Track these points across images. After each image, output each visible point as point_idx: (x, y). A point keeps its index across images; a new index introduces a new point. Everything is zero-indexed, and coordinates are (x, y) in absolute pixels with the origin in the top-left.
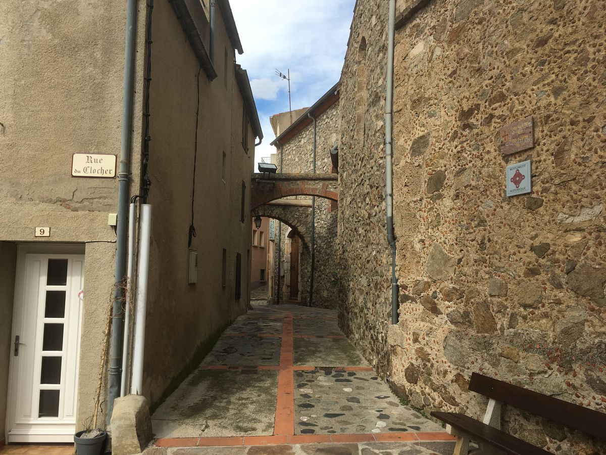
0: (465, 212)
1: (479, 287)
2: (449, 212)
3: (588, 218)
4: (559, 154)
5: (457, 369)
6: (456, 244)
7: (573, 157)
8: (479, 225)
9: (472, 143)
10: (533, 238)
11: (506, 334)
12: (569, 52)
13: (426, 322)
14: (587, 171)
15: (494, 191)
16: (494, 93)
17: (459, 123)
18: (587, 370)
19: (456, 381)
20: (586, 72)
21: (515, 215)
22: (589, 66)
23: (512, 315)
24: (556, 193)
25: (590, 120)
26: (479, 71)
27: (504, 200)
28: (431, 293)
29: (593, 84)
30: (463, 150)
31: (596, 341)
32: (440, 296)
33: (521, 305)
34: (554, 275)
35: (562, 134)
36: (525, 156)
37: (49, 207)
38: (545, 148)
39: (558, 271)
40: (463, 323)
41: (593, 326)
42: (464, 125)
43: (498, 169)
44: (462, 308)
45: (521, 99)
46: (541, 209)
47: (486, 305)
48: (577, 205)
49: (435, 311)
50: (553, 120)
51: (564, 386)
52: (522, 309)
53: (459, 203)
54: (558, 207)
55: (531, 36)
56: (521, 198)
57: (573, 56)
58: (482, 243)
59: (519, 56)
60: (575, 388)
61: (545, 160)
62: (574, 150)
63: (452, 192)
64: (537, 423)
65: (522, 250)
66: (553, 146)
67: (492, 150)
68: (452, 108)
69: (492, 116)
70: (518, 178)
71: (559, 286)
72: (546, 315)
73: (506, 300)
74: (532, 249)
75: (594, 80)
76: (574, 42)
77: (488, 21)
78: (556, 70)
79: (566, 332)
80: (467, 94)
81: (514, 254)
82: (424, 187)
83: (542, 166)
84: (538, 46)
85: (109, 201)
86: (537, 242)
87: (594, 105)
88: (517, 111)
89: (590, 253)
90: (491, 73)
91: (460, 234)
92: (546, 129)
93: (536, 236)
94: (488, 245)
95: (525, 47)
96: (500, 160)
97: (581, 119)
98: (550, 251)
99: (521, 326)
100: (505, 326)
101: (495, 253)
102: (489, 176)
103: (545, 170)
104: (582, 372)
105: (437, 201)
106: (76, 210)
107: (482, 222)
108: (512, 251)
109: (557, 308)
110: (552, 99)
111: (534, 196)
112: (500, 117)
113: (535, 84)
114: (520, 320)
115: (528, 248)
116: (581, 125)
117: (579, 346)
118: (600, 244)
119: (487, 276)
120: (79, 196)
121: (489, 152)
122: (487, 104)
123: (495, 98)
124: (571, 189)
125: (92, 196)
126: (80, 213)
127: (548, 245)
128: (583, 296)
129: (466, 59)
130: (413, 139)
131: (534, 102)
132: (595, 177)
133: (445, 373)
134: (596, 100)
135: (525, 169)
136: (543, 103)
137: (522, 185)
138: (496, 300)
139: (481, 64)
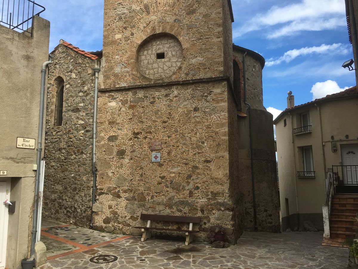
0: (135, 165)
1: (140, 188)
2: (127, 164)
3: (176, 170)
4: (169, 153)
5: (131, 215)
6: (130, 174)
7: (173, 154)
8: (140, 169)
9: (139, 143)
10: (160, 174)
11: (150, 201)
12: (173, 128)
13: (114, 201)
14: (177, 159)
15: (147, 159)
16: (148, 131)
17: (133, 136)
18: (177, 207)
19: (131, 219)
20: (177, 134)
21: (154, 167)
22: (178, 133)
23: (152, 196)
24: (168, 163)
25: (178, 146)
26: (142, 122)
27: (150, 163)
28: (117, 191)
29: (179, 138)
30: (134, 145)
31: (178, 200)
32: (121, 191)
33: (155, 193)
34: (166, 184)
35: (170, 148)
36: (158, 151)
37: (6, 161)
38: (165, 151)
39: (167, 183)
40: (132, 200)
41: (177, 196)
42: (135, 137)
43: (148, 153)
44: (132, 195)
45: (157, 135)
46: (163, 167)
47: (142, 193)
48: (173, 166)
49: (119, 197)
50: (167, 144)
51: (170, 212)
52: (156, 194)
53: (132, 161)
54: (168, 167)
55: (161, 119)
56: (156, 163)
57: (174, 129)
58: (142, 174)
59: (157, 123)
60: (173, 212)
61: (165, 154)
62: (173, 153)
63: (129, 157)
64: (161, 224)
65: (156, 177)
66: (167, 151)
67: (146, 147)
68: (130, 130)
69: (146, 137)
70: (156, 157)
71: (168, 187)
72: (163, 195)
73: (150, 192)
74: (160, 177)
75: (179, 137)
76: (174, 126)
77: (146, 108)
78: (169, 131)
79: (170, 199)
80: (137, 128)
81: (154, 178)
82: (115, 153)
83: (164, 155)
84: (163, 123)
85: (32, 159)
86: (161, 175)
87: (179, 143)
88: (156, 138)
89: (177, 179)
90: (147, 124)
91: (132, 171)
92: (165, 145)
93: (161, 174)
94: (144, 175)
95: (159, 121)
96: (149, 150)
97: (175, 146)
98: (165, 178)
99: (155, 199)
100: (150, 199)
101: (147, 178)
102: (145, 155)
103: (164, 156)
104: (175, 208)
105: (122, 159)
106: (18, 163)
107: (142, 168)
108: (153, 178)
109: (167, 193)
110: (167, 138)
111: (161, 163)
112: (149, 138)
113: (162, 132)
114: (155, 197)
115: (158, 177)
116: (176, 147)
117: (174, 202)
118: (180, 177)
119: (143, 185)
120: (20, 156)
121: (145, 147)
122: (145, 133)
123: (148, 132)
124: (172, 162)
125: (25, 157)
126: (20, 164)
127: (165, 176)
128: (175, 189)
129: (137, 116)
130: (109, 135)
131: (162, 137)
132: (179, 160)
133: (126, 217)
134: (180, 142)
135: (159, 155)
136: (165, 138)
137: (157, 159)
138: (146, 192)
139: (143, 120)
